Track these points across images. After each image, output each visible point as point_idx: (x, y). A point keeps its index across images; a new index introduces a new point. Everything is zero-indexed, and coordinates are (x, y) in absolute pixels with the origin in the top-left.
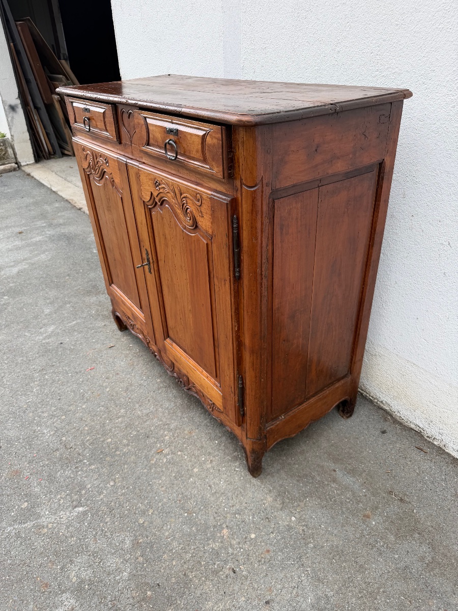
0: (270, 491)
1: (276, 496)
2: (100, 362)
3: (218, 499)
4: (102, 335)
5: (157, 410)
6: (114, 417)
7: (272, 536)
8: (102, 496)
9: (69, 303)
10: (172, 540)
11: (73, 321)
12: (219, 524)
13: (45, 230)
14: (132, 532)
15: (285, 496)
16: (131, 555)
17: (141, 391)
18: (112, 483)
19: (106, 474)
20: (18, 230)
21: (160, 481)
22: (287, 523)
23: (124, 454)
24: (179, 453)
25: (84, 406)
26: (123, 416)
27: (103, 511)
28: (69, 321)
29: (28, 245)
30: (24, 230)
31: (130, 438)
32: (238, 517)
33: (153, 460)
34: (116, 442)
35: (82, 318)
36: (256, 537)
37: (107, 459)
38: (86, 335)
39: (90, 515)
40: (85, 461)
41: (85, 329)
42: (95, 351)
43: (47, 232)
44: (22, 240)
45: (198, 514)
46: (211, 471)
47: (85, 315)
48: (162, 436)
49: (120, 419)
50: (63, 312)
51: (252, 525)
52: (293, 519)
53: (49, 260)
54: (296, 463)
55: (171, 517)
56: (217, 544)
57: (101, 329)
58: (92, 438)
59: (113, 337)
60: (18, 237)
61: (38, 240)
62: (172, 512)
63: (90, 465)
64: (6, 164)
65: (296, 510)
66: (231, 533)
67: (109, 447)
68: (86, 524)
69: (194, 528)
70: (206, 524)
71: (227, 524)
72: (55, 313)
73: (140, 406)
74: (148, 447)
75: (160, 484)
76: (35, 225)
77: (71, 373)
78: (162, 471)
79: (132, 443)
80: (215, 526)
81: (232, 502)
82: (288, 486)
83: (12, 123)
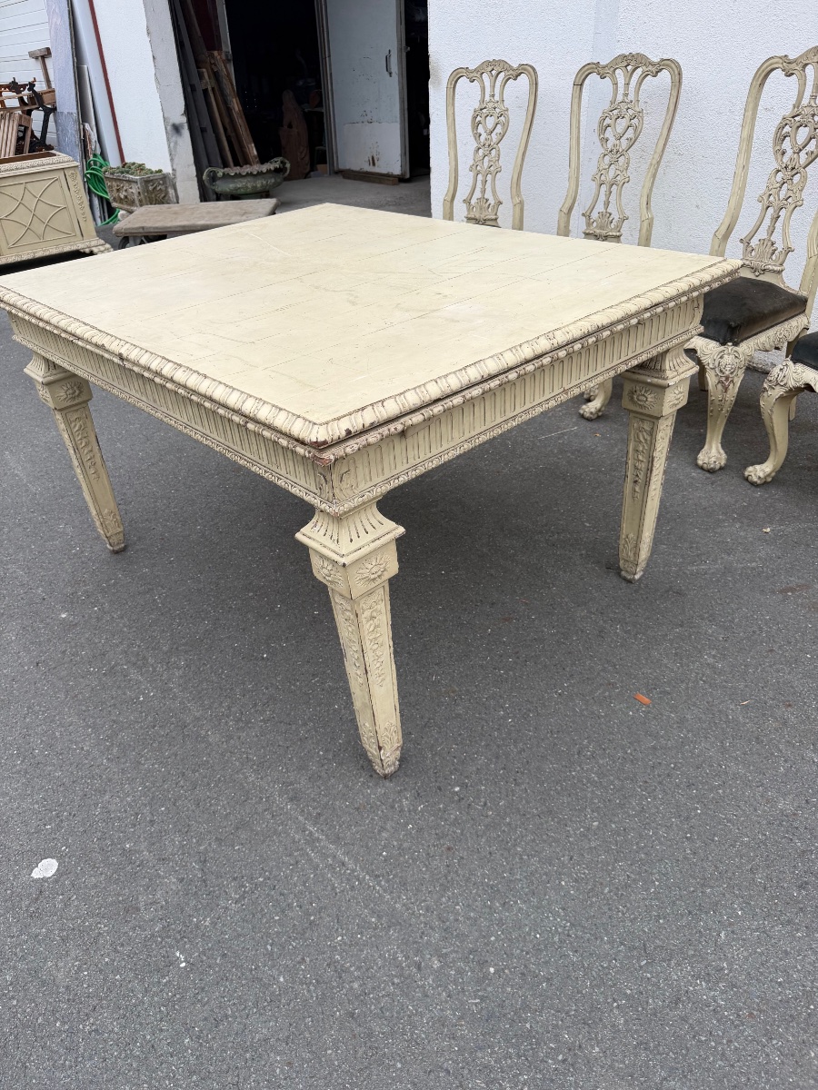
83: (175, 151)
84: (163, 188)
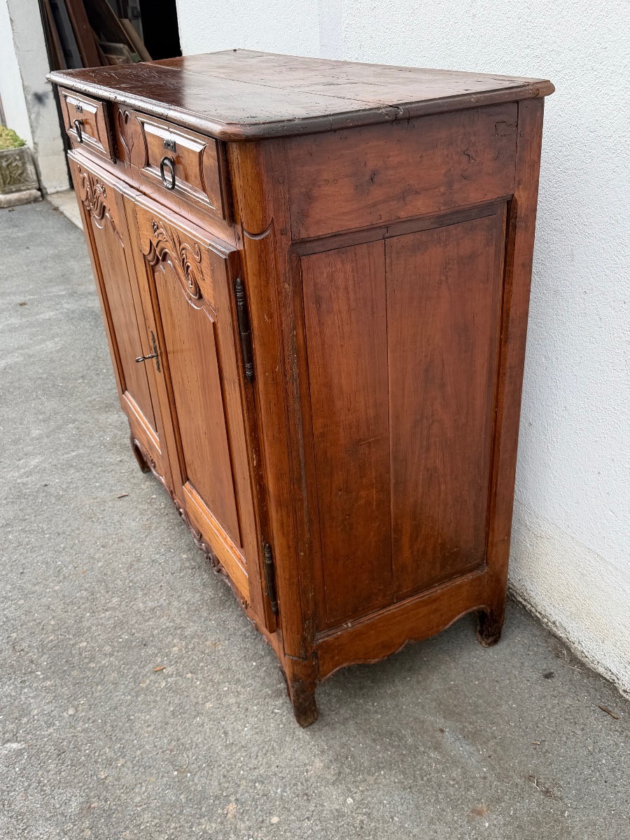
0: (323, 752)
1: (331, 761)
2: (98, 519)
3: (233, 754)
4: (113, 477)
5: (169, 604)
6: (100, 609)
7: (306, 823)
8: (51, 730)
9: (74, 421)
10: (143, 810)
11: (73, 451)
12: (225, 794)
13: (63, 302)
14: (84, 790)
15: (346, 762)
16: (74, 825)
17: (152, 571)
18: (71, 712)
19: (65, 697)
20: (21, 299)
21: (148, 717)
22: (338, 807)
23: (102, 668)
24: (189, 675)
25: (57, 588)
26: (114, 609)
27: (48, 752)
28: (66, 451)
29: (31, 325)
30: (30, 300)
31: (116, 644)
32: (259, 788)
33: (144, 682)
34: (93, 647)
35: (88, 447)
36: (279, 822)
37: (72, 673)
38: (88, 475)
39: (26, 757)
40: (39, 673)
41: (89, 465)
42: (95, 501)
43: (66, 306)
44: (22, 315)
45: (195, 774)
46: (234, 709)
47: (92, 443)
48: (167, 646)
49: (107, 613)
50: (61, 436)
51: (278, 803)
52: (350, 800)
53: (58, 352)
54: (379, 711)
55: (151, 774)
56: (214, 825)
57: (112, 467)
58: (58, 639)
59: (129, 481)
60: (17, 311)
61: (47, 317)
62: (154, 767)
63: (45, 679)
64: (22, 190)
65: (357, 787)
66: (241, 811)
67: (81, 654)
68: (17, 769)
69: (182, 797)
70: (205, 793)
71: (238, 796)
72: (48, 437)
73: (145, 594)
74: (142, 662)
75: (145, 721)
76: (48, 292)
77: (50, 534)
78: (155, 701)
79: (118, 651)
80: (217, 798)
81: (256, 762)
82: (354, 747)
83: (37, 122)
84: (20, 164)
